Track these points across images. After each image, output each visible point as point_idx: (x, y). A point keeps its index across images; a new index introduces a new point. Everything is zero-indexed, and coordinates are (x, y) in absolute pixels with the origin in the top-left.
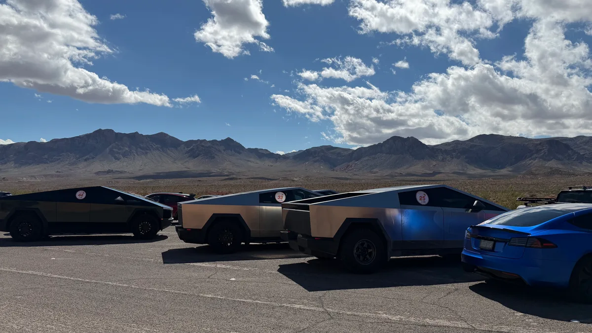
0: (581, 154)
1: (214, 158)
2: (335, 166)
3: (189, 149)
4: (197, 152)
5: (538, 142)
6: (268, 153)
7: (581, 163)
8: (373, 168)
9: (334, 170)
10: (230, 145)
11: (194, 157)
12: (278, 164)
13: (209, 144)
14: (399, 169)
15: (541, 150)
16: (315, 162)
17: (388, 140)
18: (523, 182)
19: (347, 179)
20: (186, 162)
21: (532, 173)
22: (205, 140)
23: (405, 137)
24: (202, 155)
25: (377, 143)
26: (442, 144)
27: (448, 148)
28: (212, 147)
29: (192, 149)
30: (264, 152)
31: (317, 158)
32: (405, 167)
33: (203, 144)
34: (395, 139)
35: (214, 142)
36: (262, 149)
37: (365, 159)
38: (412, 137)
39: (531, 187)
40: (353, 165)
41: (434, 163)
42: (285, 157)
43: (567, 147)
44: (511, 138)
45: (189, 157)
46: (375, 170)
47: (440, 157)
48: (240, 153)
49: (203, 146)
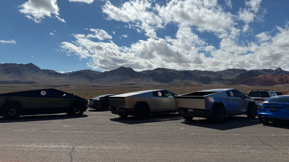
0: (196, 77)
1: (21, 74)
2: (92, 80)
3: (5, 68)
4: (10, 70)
5: (180, 72)
6: (55, 72)
7: (196, 81)
8: (111, 82)
9: (91, 82)
10: (31, 67)
11: (9, 73)
12: (60, 78)
13: (18, 66)
14: (124, 82)
15: (181, 75)
16: (82, 78)
17: (119, 68)
18: (176, 89)
19: (99, 86)
20: (3, 76)
21: (178, 85)
22: (16, 63)
23: (127, 67)
24: (13, 72)
25: (113, 70)
26: (142, 71)
27: (145, 73)
28: (20, 68)
29: (7, 69)
30: (52, 72)
31: (83, 76)
32: (126, 81)
33: (14, 66)
34: (122, 68)
35: (21, 65)
36: (51, 70)
37: (108, 77)
38: (130, 68)
39: (179, 91)
40: (102, 80)
41: (139, 80)
42: (64, 75)
43: (191, 74)
44: (170, 70)
45: (5, 73)
46: (112, 82)
47: (141, 77)
48: (37, 72)
49: (14, 67)
